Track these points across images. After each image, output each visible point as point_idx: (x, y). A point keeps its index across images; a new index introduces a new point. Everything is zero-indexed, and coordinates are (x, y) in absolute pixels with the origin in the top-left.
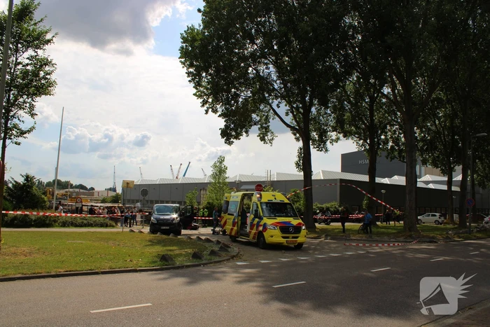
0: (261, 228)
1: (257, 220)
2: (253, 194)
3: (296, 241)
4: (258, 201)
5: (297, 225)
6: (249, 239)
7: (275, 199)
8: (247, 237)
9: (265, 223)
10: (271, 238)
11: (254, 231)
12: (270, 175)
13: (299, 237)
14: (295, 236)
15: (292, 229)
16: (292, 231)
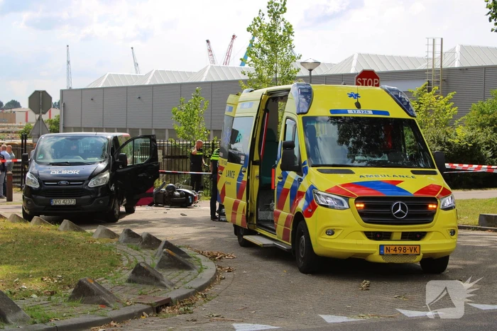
0: (302, 204)
1: (292, 175)
2: (288, 90)
3: (415, 248)
4: (298, 114)
5: (418, 192)
6: (276, 238)
7: (358, 105)
8: (273, 231)
9: (312, 185)
10: (328, 237)
11: (285, 214)
12: (442, 52)
13: (427, 235)
14: (411, 232)
15: (403, 207)
16: (400, 212)
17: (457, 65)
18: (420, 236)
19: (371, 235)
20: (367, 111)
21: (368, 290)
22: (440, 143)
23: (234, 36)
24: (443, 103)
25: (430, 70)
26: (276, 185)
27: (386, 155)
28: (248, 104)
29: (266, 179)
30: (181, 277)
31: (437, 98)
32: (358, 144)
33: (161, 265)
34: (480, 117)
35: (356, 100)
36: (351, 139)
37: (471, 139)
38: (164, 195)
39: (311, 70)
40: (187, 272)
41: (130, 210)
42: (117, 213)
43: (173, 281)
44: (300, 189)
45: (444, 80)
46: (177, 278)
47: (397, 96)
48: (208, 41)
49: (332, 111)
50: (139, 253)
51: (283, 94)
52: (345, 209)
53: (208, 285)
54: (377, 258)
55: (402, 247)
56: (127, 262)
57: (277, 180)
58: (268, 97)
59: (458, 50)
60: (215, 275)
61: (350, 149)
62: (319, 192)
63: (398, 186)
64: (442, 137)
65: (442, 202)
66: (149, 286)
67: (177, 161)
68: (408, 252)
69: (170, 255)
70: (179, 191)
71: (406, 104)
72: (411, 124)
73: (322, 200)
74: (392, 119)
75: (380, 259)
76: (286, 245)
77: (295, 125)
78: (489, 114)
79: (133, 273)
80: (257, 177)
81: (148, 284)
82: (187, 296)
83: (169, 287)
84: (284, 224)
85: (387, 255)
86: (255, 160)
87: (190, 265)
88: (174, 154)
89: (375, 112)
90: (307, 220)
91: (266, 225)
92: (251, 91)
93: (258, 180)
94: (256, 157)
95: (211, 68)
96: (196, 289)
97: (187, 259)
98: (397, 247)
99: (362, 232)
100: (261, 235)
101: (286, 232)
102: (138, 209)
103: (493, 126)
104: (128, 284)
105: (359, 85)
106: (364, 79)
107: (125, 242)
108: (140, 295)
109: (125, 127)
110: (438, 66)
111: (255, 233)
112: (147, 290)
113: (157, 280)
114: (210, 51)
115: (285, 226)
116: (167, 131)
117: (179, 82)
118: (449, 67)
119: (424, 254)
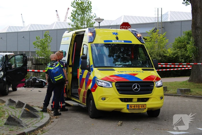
2: (85, 31)
3: (144, 105)
4: (89, 43)
5: (145, 79)
6: (80, 102)
7: (117, 38)
8: (78, 98)
9: (95, 76)
10: (103, 101)
11: (83, 90)
12: (162, 15)
13: (150, 99)
14: (142, 98)
15: (138, 86)
16: (136, 89)
17: (169, 20)
18: (146, 100)
19: (123, 100)
20: (122, 40)
21: (121, 126)
22: (160, 56)
23: (68, 8)
24: (162, 38)
25: (156, 23)
26: (79, 77)
27: (130, 62)
28: (66, 38)
29: (75, 73)
30: (32, 121)
31: (159, 35)
32: (118, 57)
33: (23, 116)
34: (179, 44)
35: (116, 36)
36: (115, 55)
37: (174, 54)
38: (32, 82)
39: (99, 23)
40: (35, 119)
41: (15, 90)
42: (7, 91)
43: (27, 124)
44: (90, 78)
45: (163, 27)
46: (29, 122)
47: (136, 34)
48: (56, 11)
49: (105, 41)
50: (14, 110)
51: (82, 33)
52: (111, 87)
53: (45, 125)
54: (126, 111)
55: (138, 105)
56: (7, 115)
57: (79, 74)
58: (76, 35)
59: (169, 13)
60: (49, 120)
61: (114, 59)
62: (98, 80)
63: (136, 76)
64: (162, 53)
65: (156, 84)
66: (15, 126)
67: (38, 66)
68: (140, 108)
69: (27, 111)
70: (38, 80)
71: (140, 37)
72: (142, 47)
73: (100, 84)
74: (134, 44)
75: (127, 111)
76: (84, 105)
77: (88, 48)
78: (183, 42)
79: (7, 120)
80: (71, 73)
81: (14, 125)
82: (33, 131)
83: (25, 126)
84: (83, 95)
85: (131, 109)
86: (70, 65)
87: (37, 116)
88: (37, 63)
89: (125, 41)
90: (93, 93)
91: (75, 96)
92: (69, 32)
93: (71, 74)
94: (71, 63)
95: (56, 23)
96: (38, 127)
97: (36, 113)
98: (135, 105)
99: (118, 98)
100: (73, 100)
101: (84, 99)
102: (18, 89)
103: (185, 48)
104: (5, 126)
105: (121, 29)
106: (124, 27)
107: (8, 105)
108: (10, 131)
109: (17, 51)
110: (160, 21)
111: (70, 100)
112: (14, 128)
113: (19, 123)
114: (58, 15)
115: (83, 96)
116: (30, 53)
117: (42, 29)
118: (165, 21)
119: (148, 109)
